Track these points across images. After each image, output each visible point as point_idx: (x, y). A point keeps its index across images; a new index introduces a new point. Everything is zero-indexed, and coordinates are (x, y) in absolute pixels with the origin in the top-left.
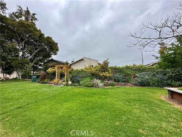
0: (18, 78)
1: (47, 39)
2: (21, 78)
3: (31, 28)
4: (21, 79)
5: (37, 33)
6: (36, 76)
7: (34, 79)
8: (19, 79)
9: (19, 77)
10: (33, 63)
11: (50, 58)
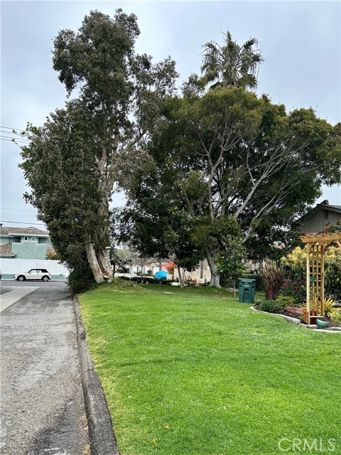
0: (212, 285)
1: (291, 123)
2: (220, 283)
3: (236, 106)
4: (219, 286)
5: (252, 116)
6: (251, 281)
7: (246, 289)
8: (214, 287)
9: (213, 280)
10: (250, 229)
11: (312, 202)
